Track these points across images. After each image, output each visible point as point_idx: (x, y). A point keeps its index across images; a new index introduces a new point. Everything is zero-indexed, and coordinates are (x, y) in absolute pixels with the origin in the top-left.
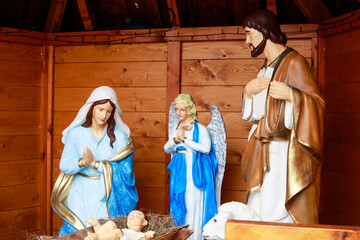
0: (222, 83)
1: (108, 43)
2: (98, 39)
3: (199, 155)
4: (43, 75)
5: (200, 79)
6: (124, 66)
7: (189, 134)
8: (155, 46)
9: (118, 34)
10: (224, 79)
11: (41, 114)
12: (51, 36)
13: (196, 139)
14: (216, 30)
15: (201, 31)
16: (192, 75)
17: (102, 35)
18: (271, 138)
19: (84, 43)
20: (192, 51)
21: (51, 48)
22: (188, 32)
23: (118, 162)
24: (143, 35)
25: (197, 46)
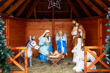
0: (62, 29)
1: (40, 21)
2: (38, 21)
3: (63, 41)
4: (26, 28)
5: (58, 28)
6: (43, 26)
7: (61, 38)
8: (49, 22)
9: (42, 20)
10: (63, 28)
11: (26, 35)
12: (28, 20)
13: (63, 39)
14: (61, 19)
15: (58, 20)
16: (57, 28)
17: (39, 20)
18: (78, 38)
19: (35, 21)
20: (56, 23)
21: (28, 22)
22: (56, 20)
23: (50, 43)
24: (47, 20)
25: (58, 22)
